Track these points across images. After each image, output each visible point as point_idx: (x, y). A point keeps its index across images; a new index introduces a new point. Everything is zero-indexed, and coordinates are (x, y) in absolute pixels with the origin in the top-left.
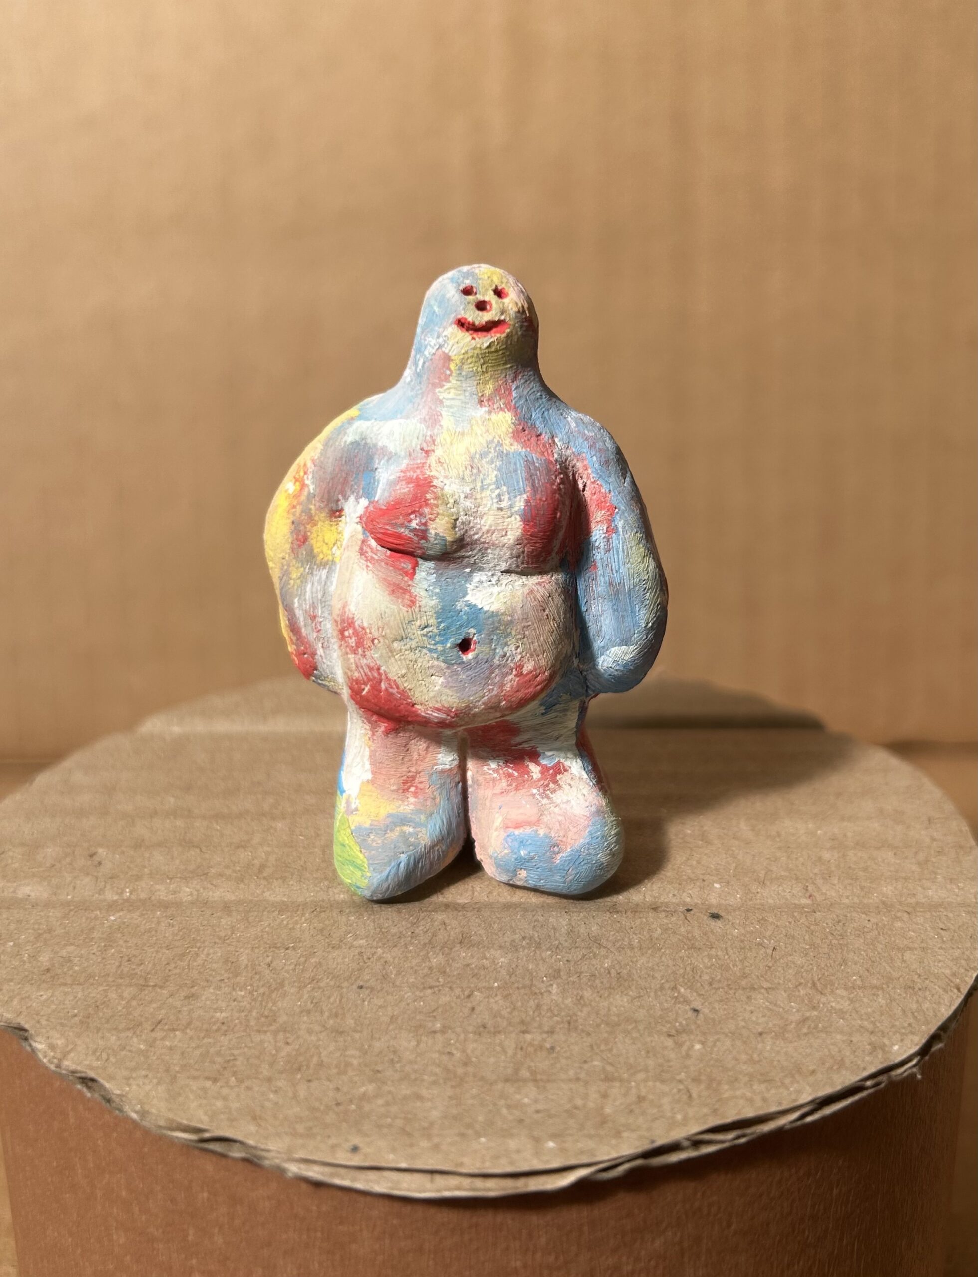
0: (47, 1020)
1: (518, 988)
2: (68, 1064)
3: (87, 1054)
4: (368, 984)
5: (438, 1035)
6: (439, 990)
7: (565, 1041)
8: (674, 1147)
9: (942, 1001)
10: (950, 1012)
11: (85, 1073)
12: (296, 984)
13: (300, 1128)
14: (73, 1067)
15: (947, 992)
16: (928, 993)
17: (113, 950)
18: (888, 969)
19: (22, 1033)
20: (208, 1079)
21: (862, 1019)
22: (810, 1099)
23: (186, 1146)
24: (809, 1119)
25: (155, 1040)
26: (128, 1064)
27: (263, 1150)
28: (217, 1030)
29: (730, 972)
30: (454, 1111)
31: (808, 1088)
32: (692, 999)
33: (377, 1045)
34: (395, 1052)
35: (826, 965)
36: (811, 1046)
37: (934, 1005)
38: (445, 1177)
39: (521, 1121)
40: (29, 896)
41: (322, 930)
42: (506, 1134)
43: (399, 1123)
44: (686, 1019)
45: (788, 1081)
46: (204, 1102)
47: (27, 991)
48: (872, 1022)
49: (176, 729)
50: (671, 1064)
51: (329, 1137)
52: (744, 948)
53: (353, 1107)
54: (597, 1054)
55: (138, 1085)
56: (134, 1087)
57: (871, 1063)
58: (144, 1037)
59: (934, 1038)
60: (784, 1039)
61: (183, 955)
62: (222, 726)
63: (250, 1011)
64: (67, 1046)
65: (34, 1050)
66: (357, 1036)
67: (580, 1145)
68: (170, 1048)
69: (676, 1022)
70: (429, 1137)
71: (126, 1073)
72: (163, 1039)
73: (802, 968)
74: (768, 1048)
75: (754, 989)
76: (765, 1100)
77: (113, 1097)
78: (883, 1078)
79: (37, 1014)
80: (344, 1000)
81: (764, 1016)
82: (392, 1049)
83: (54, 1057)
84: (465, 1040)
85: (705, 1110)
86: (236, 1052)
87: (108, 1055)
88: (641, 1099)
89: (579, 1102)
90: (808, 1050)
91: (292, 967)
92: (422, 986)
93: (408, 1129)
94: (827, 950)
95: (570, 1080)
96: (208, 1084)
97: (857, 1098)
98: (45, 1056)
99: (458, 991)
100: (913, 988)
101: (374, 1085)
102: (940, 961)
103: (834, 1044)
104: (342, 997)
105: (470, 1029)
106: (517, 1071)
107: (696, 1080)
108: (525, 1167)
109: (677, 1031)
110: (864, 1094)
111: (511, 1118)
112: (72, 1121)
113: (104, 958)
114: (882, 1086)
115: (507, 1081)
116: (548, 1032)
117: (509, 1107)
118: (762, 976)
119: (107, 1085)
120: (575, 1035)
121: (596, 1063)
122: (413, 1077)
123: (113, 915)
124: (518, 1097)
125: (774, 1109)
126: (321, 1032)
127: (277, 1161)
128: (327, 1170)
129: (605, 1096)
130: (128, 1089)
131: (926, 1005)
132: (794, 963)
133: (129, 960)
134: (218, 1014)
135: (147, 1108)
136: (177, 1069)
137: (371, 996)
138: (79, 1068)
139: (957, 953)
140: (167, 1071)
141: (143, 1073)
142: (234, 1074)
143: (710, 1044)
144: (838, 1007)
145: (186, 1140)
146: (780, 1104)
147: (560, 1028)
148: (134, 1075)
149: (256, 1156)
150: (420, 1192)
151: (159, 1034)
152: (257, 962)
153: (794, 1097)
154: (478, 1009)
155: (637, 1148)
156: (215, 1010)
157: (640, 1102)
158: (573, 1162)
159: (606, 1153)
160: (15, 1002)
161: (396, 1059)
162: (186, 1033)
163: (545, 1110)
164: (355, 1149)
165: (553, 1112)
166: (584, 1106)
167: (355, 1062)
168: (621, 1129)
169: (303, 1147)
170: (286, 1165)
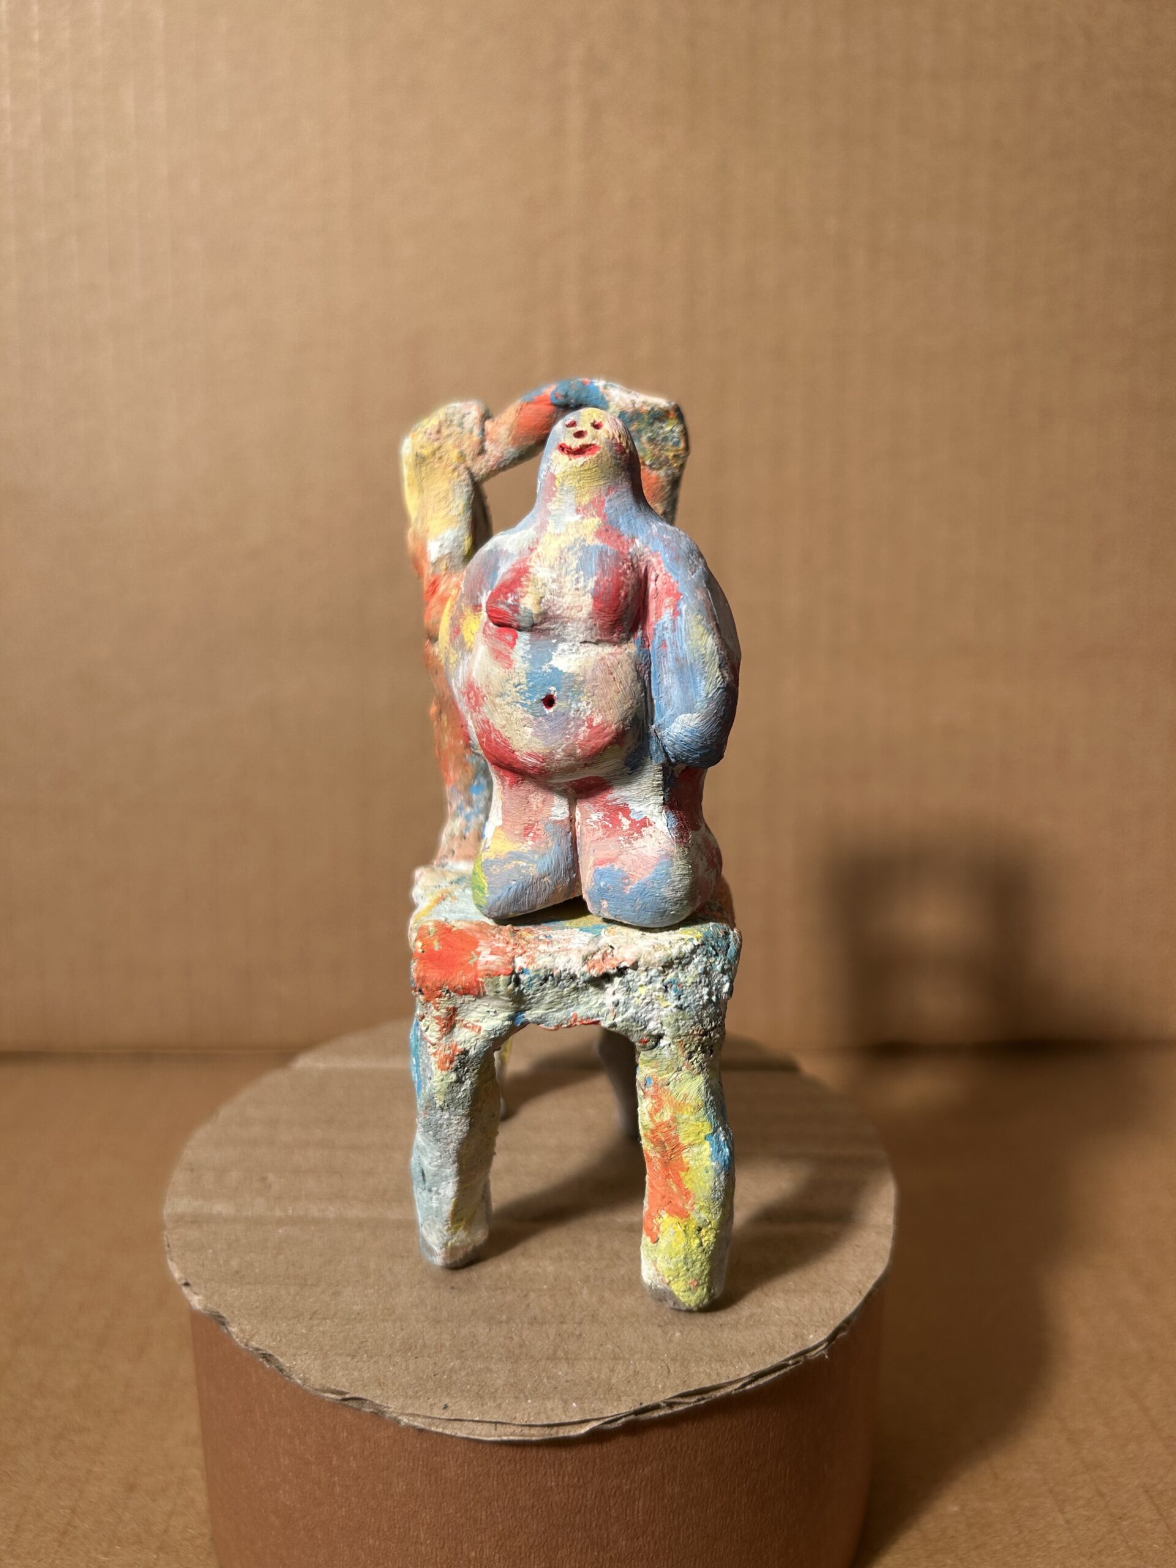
0: (238, 1311)
1: (560, 1290)
2: (254, 1344)
3: (266, 1337)
4: (458, 1285)
5: (504, 1324)
7: (589, 1330)
8: (657, 1407)
9: (848, 1302)
10: (854, 1309)
11: (266, 1350)
12: (408, 1285)
13: (410, 1393)
14: (256, 1346)
15: (853, 1295)
16: (839, 1296)
17: (282, 1257)
19: (220, 1319)
20: (348, 1355)
21: (791, 1315)
22: (748, 1374)
23: (333, 1404)
24: (748, 1387)
25: (312, 1326)
26: (295, 1344)
27: (385, 1407)
28: (355, 1319)
30: (512, 1381)
31: (748, 1366)
33: (464, 1332)
34: (474, 1336)
36: (754, 1335)
37: (841, 1305)
38: (504, 1426)
39: (556, 1388)
40: (221, 1212)
42: (546, 1397)
43: (475, 1388)
45: (734, 1362)
46: (346, 1372)
47: (224, 1289)
48: (798, 1317)
49: (321, 1065)
50: (658, 1347)
51: (429, 1398)
53: (445, 1377)
54: (609, 1339)
55: (302, 1360)
56: (299, 1362)
57: (793, 1348)
58: (304, 1324)
59: (840, 1328)
61: (330, 1261)
62: (355, 1064)
63: (377, 1305)
64: (253, 1330)
65: (229, 1333)
66: (449, 1324)
67: (592, 1405)
68: (323, 1332)
69: (665, 1316)
70: (494, 1399)
71: (292, 1351)
72: (317, 1325)
74: (725, 1336)
76: (718, 1374)
77: (285, 1368)
78: (802, 1359)
79: (231, 1306)
80: (441, 1297)
82: (472, 1334)
83: (243, 1338)
84: (522, 1328)
85: (678, 1382)
86: (367, 1336)
87: (280, 1338)
88: (636, 1373)
89: (595, 1375)
90: (752, 1338)
91: (406, 1271)
92: (494, 1287)
93: (481, 1393)
95: (590, 1359)
96: (349, 1359)
97: (782, 1372)
98: (237, 1337)
99: (519, 1291)
100: (829, 1292)
101: (459, 1361)
102: (850, 1272)
103: (770, 1333)
104: (440, 1295)
105: (526, 1320)
106: (555, 1353)
107: (674, 1360)
108: (557, 1422)
109: (665, 1322)
110: (788, 1368)
111: (549, 1385)
112: (254, 1379)
113: (275, 1263)
114: (801, 1363)
115: (548, 1359)
116: (578, 1323)
117: (548, 1378)
119: (281, 1360)
120: (596, 1325)
121: (609, 1346)
122: (485, 1356)
123: (281, 1228)
124: (555, 1370)
125: (724, 1381)
126: (425, 1321)
127: (395, 1415)
128: (427, 1421)
129: (613, 1371)
130: (294, 1362)
131: (836, 1305)
133: (293, 1264)
134: (355, 1307)
135: (307, 1376)
136: (328, 1348)
137: (460, 1294)
138: (261, 1347)
139: (863, 1266)
140: (321, 1349)
141: (305, 1351)
142: (366, 1352)
143: (686, 1333)
144: (776, 1306)
145: (332, 1398)
146: (728, 1377)
147: (587, 1320)
148: (299, 1353)
149: (380, 1411)
150: (486, 1436)
151: (315, 1322)
152: (382, 1268)
153: (738, 1373)
154: (532, 1305)
155: (630, 1408)
156: (353, 1304)
157: (635, 1375)
158: (588, 1417)
159: (610, 1411)
160: (216, 1298)
161: (475, 1342)
162: (333, 1321)
163: (572, 1380)
164: (446, 1407)
165: (577, 1382)
166: (598, 1377)
167: (448, 1344)
168: (621, 1394)
169: (412, 1405)
170: (400, 1418)
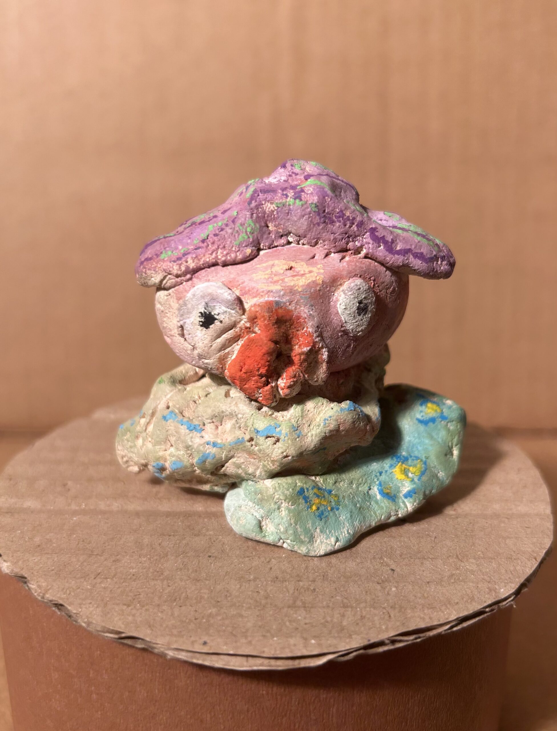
0: (37, 573)
1: (296, 558)
2: (48, 596)
3: (58, 591)
4: (214, 555)
5: (252, 582)
6: (253, 558)
7: (321, 586)
8: (381, 643)
9: (527, 566)
10: (531, 571)
11: (57, 601)
12: (174, 554)
13: (175, 632)
14: (51, 598)
15: (529, 561)
16: (519, 561)
17: (75, 536)
18: (498, 548)
19: (23, 579)
20: (125, 605)
21: (484, 575)
22: (455, 618)
23: (112, 642)
24: (455, 629)
25: (96, 583)
26: (81, 597)
27: (154, 644)
28: (131, 579)
29: (412, 550)
30: (260, 623)
31: (454, 612)
32: (391, 564)
33: (219, 587)
35: (464, 546)
36: (456, 589)
37: (522, 568)
38: (255, 659)
39: (297, 629)
40: (30, 507)
41: (189, 526)
42: (289, 636)
43: (230, 629)
44: (387, 575)
45: (443, 608)
46: (123, 617)
47: (27, 557)
48: (489, 576)
50: (380, 598)
51: (191, 637)
52: (419, 537)
53: (204, 620)
54: (339, 593)
55: (86, 608)
57: (489, 599)
58: (90, 582)
59: (523, 586)
60: (442, 585)
61: (113, 539)
63: (149, 568)
64: (48, 586)
65: (29, 589)
66: (207, 582)
67: (329, 642)
68: (104, 588)
69: (382, 576)
70: (246, 637)
71: (79, 601)
72: (100, 583)
73: (451, 547)
74: (433, 590)
75: (425, 559)
76: (430, 618)
77: (72, 614)
78: (495, 607)
79: (32, 570)
80: (200, 563)
81: (430, 573)
82: (226, 590)
83: (40, 593)
84: (266, 585)
85: (398, 624)
86: (140, 590)
87: (70, 591)
88: (362, 618)
89: (329, 619)
90: (455, 591)
91: (172, 545)
92: (243, 556)
93: (234, 633)
94: (464, 538)
95: (324, 607)
96: (125, 607)
97: (481, 617)
98: (36, 592)
99: (262, 559)
100: (511, 559)
101: (216, 609)
102: (525, 544)
103: (469, 588)
105: (269, 579)
106: (295, 602)
107: (393, 607)
108: (299, 654)
109: (382, 581)
110: (485, 615)
111: (291, 627)
113: (69, 540)
114: (495, 611)
115: (289, 607)
116: (312, 581)
117: (290, 621)
118: (429, 552)
119: (69, 608)
120: (326, 582)
121: (337, 598)
122: (237, 605)
123: (75, 517)
124: (295, 615)
125: (435, 623)
126: (187, 580)
127: (162, 650)
128: (189, 654)
129: (343, 616)
130: (80, 610)
131: (518, 568)
132: (446, 545)
133: (83, 541)
134: (131, 570)
135: (90, 620)
136: (108, 599)
137: (215, 561)
138: (54, 599)
139: (535, 540)
140: (102, 600)
141: (89, 601)
142: (139, 602)
143: (400, 588)
144: (470, 568)
145: (111, 637)
146: (439, 620)
147: (319, 579)
148: (84, 603)
149: (150, 647)
150: (240, 667)
151: (98, 580)
152: (153, 543)
153: (446, 617)
154: (274, 569)
155: (360, 644)
156: (130, 568)
157: (362, 619)
158: (325, 651)
159: (344, 646)
160: (20, 563)
161: (228, 595)
162: (113, 580)
163: (310, 623)
164: (205, 643)
165: (314, 624)
166: (332, 621)
167: (206, 596)
168: (352, 633)
169: (176, 642)
170: (167, 652)
